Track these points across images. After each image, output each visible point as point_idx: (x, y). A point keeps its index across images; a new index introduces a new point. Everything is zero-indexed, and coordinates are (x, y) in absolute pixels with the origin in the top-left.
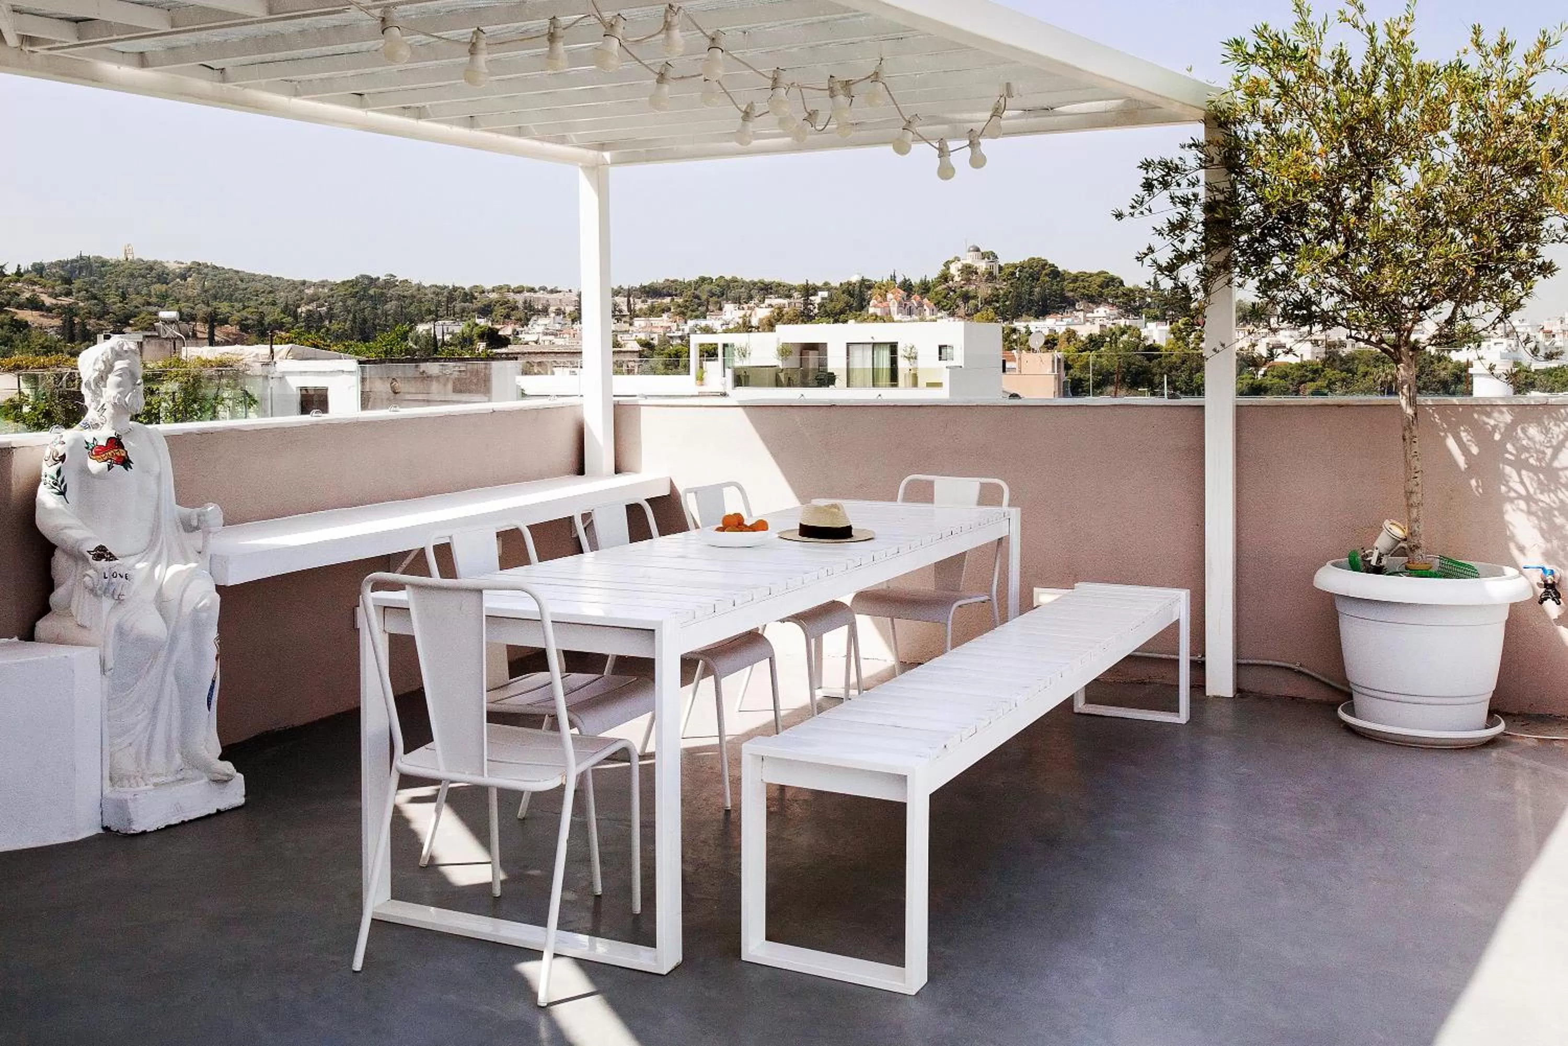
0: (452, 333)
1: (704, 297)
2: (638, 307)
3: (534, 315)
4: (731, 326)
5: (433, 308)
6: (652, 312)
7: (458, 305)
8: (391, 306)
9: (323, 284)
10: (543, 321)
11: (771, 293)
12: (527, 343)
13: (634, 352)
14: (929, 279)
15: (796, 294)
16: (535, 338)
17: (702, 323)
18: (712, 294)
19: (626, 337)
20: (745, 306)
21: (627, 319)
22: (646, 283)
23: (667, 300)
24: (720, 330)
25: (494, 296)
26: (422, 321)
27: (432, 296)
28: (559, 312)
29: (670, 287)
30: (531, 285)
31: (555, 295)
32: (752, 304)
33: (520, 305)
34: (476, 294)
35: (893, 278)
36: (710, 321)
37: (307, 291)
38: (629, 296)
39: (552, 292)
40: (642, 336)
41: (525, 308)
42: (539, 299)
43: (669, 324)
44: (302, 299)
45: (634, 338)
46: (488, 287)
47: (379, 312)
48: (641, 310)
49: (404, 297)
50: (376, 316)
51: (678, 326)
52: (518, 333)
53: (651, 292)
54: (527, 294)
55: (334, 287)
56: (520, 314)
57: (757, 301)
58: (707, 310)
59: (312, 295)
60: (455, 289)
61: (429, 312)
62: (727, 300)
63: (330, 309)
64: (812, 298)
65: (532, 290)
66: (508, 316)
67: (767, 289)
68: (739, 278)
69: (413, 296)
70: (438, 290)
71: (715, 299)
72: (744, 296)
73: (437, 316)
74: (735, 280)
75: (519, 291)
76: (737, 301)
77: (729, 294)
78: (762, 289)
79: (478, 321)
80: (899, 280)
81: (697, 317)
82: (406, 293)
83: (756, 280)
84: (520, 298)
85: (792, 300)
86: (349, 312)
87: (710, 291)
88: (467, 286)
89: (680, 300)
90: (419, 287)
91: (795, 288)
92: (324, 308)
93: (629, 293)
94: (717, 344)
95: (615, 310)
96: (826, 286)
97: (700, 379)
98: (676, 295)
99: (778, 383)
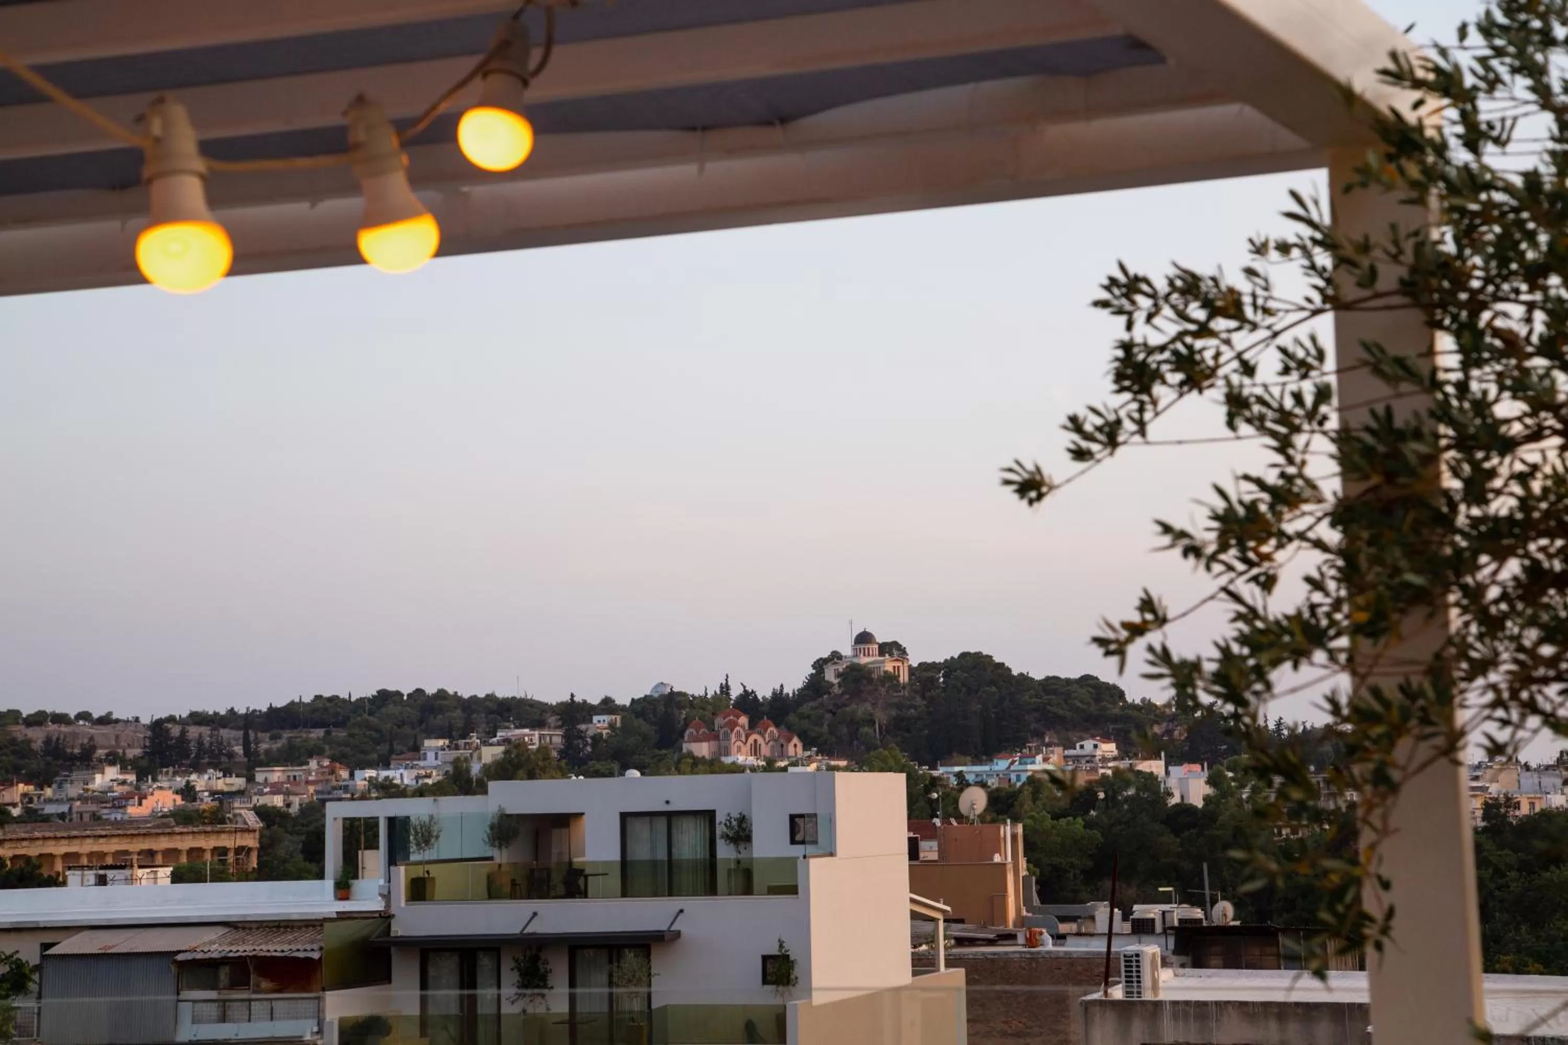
1: (386, 728)
2: (264, 746)
3: (63, 765)
4: (433, 782)
6: (290, 755)
10: (80, 777)
11: (509, 719)
12: (48, 819)
13: (249, 830)
14: (789, 690)
15: (552, 720)
16: (64, 808)
17: (382, 776)
18: (402, 724)
19: (239, 802)
20: (461, 742)
21: (244, 769)
22: (279, 703)
23: (318, 733)
24: (414, 785)
28: (112, 759)
29: (324, 710)
30: (59, 711)
31: (105, 730)
32: (473, 739)
33: (38, 745)
35: (725, 689)
36: (396, 773)
38: (246, 728)
39: (102, 722)
40: (270, 801)
41: (48, 753)
42: (74, 735)
43: (322, 777)
45: (253, 805)
48: (267, 752)
51: (337, 779)
52: (31, 800)
53: (288, 718)
54: (52, 727)
56: (38, 764)
57: (482, 733)
58: (391, 751)
62: (430, 732)
64: (580, 727)
65: (62, 719)
66: (13, 769)
68: (451, 692)
71: (405, 731)
72: (461, 724)
74: (443, 695)
75: (39, 719)
76: (448, 733)
77: (432, 723)
78: (491, 712)
80: (735, 692)
81: (373, 766)
83: (482, 695)
84: (37, 736)
85: (545, 730)
87: (398, 716)
89: (343, 735)
91: (551, 710)
93: (247, 723)
94: (378, 818)
95: (221, 753)
96: (607, 705)
97: (343, 890)
98: (336, 725)
99: (492, 892)
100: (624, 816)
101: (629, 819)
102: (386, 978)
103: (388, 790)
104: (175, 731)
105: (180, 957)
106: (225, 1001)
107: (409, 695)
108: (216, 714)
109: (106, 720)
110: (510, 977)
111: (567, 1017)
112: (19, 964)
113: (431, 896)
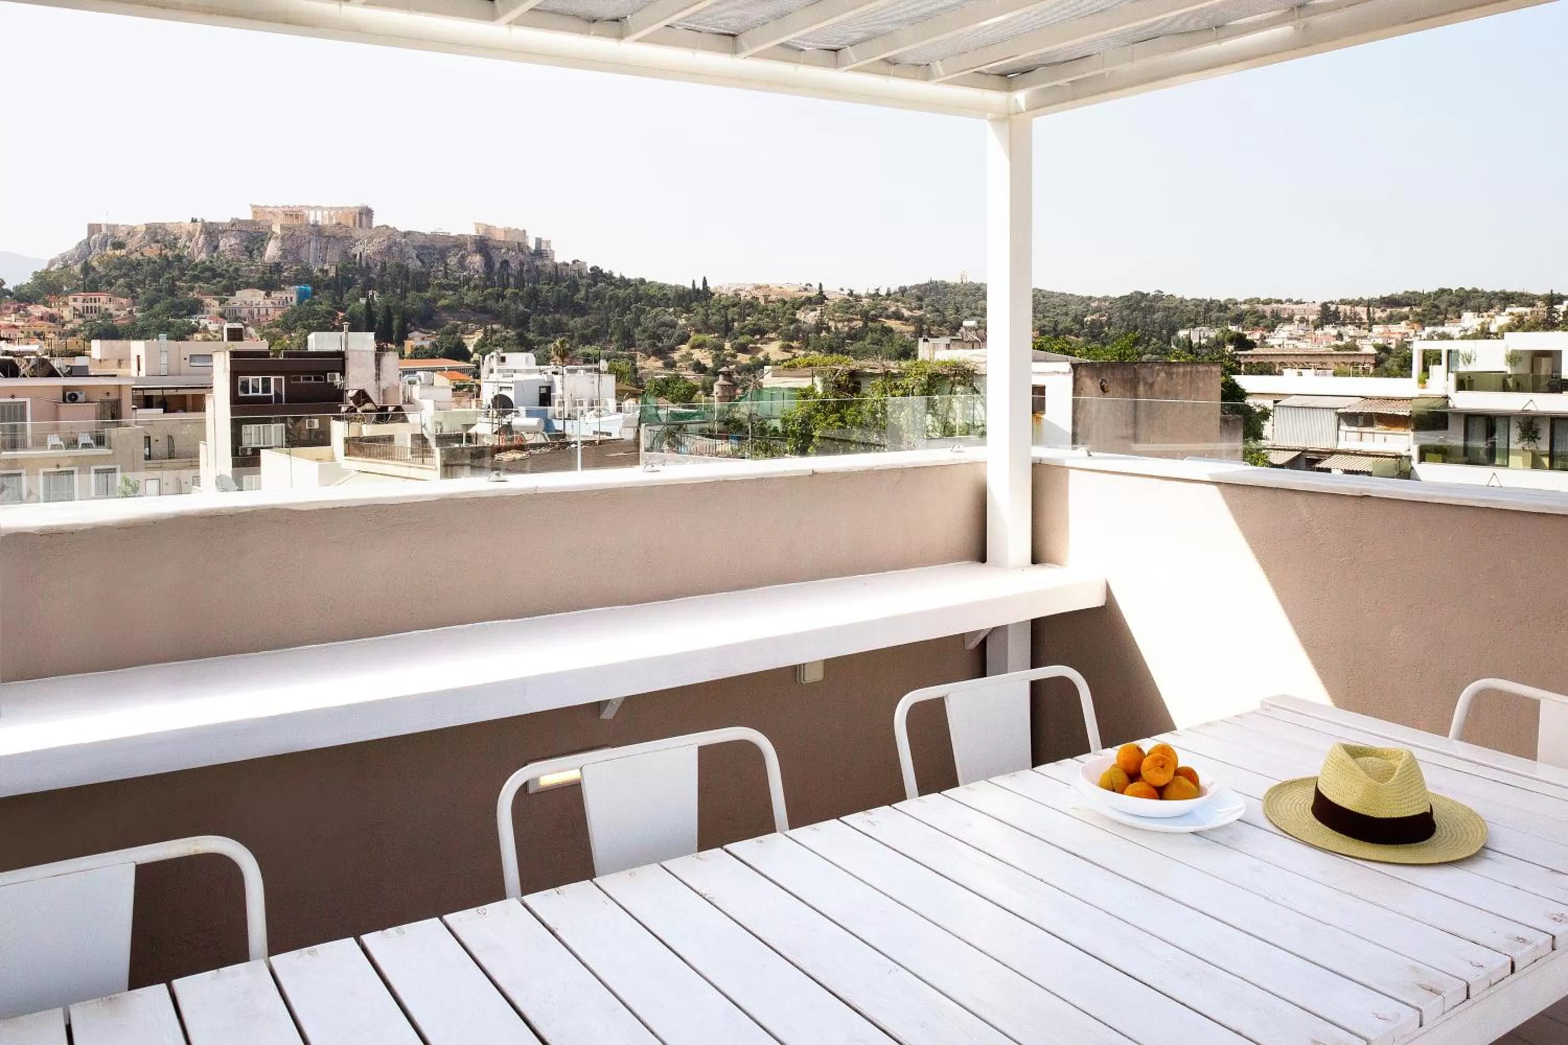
0: (1208, 338)
1: (1443, 307)
2: (1377, 316)
3: (1280, 323)
4: (1469, 333)
5: (1193, 317)
6: (1391, 320)
7: (1214, 315)
8: (1158, 316)
9: (1105, 299)
10: (1287, 328)
11: (1512, 303)
12: (1272, 347)
13: (1370, 355)
15: (1539, 303)
16: (1280, 342)
17: (1440, 329)
18: (1451, 304)
19: (1364, 341)
20: (1485, 314)
21: (1367, 326)
22: (1386, 295)
23: (1406, 309)
24: (1457, 335)
25: (1245, 307)
26: (1183, 328)
27: (1193, 307)
28: (1302, 320)
29: (1409, 298)
30: (1278, 298)
31: (1300, 306)
32: (1492, 312)
33: (1268, 314)
34: (1229, 306)
36: (1448, 328)
37: (1092, 304)
38: (1369, 307)
39: (1297, 303)
40: (1380, 341)
41: (1273, 317)
42: (1285, 309)
43: (1407, 331)
44: (1088, 311)
45: (1371, 343)
46: (1240, 299)
47: (1148, 320)
48: (1380, 318)
49: (1169, 308)
50: (1146, 324)
51: (1416, 332)
52: (1265, 338)
53: (1390, 302)
54: (1274, 305)
55: (1114, 301)
56: (1269, 322)
57: (1497, 310)
58: (1446, 318)
59: (1096, 307)
60: (1212, 301)
61: (1190, 320)
62: (1467, 309)
63: (1109, 318)
64: (1556, 307)
65: (1279, 302)
66: (1257, 324)
67: (1507, 299)
68: (1479, 289)
69: (1176, 308)
70: (1198, 303)
71: (1453, 308)
72: (1485, 305)
73: (1196, 323)
74: (1475, 291)
75: (1268, 302)
76: (1477, 310)
77: (1468, 304)
78: (1503, 299)
79: (1230, 328)
81: (1435, 325)
82: (1170, 306)
83: (1497, 290)
84: (1268, 309)
85: (1535, 309)
86: (1124, 321)
87: (1450, 301)
88: (1222, 299)
89: (1419, 310)
90: (1182, 301)
91: (1539, 298)
92: (1105, 318)
93: (1369, 304)
94: (1440, 350)
95: (1355, 318)
97: (1422, 382)
98: (1415, 305)
99: (1505, 388)
102: (1446, 427)
103: (1444, 337)
104: (1333, 308)
105: (1339, 411)
106: (1361, 433)
107: (1456, 291)
108: (1354, 300)
109: (1299, 302)
110: (1515, 433)
111: (1548, 453)
112: (1265, 409)
113: (1471, 389)
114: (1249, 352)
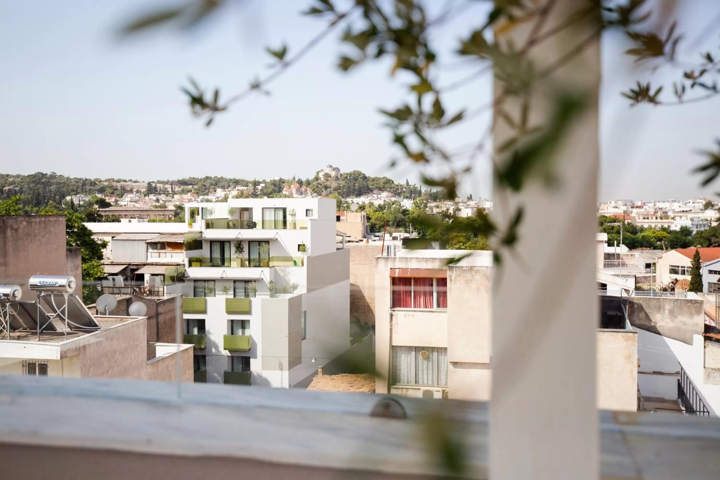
0: (84, 201)
1: (208, 186)
3: (125, 193)
4: (220, 199)
5: (75, 189)
6: (183, 192)
7: (88, 187)
8: (53, 188)
9: (18, 176)
10: (130, 196)
11: (239, 184)
12: (121, 206)
13: (172, 210)
14: (310, 179)
15: (250, 185)
16: (126, 203)
17: (206, 197)
18: (212, 185)
19: (170, 203)
20: (227, 190)
21: (171, 195)
22: (180, 179)
23: (190, 187)
24: (214, 200)
25: (106, 184)
26: (69, 195)
27: (75, 183)
28: (138, 192)
29: (192, 181)
30: (124, 179)
31: (136, 184)
32: (230, 189)
33: (119, 188)
34: (97, 182)
35: (294, 178)
36: (209, 197)
37: (9, 179)
38: (172, 185)
39: (135, 182)
40: (178, 203)
41: (121, 189)
42: (128, 185)
43: (191, 198)
44: (6, 183)
45: (173, 204)
46: (103, 179)
47: (47, 190)
48: (178, 191)
49: (60, 183)
50: (45, 192)
51: (195, 198)
52: (117, 201)
53: (183, 183)
54: (122, 183)
55: (24, 178)
56: (119, 192)
57: (232, 188)
58: (209, 191)
59: (12, 181)
60: (86, 180)
61: (73, 190)
62: (219, 187)
63: (21, 188)
64: (257, 187)
65: (125, 181)
66: (113, 193)
67: (237, 182)
68: (224, 177)
69: (65, 183)
70: (78, 180)
71: (213, 186)
72: (226, 185)
73: (77, 192)
74: (222, 178)
75: (119, 181)
76: (223, 187)
77: (219, 184)
78: (234, 182)
79: (97, 195)
80: (297, 179)
81: (204, 195)
82: (61, 182)
83: (232, 178)
84: (119, 185)
85: (248, 188)
86: (31, 190)
87: (211, 183)
88: (92, 178)
89: (196, 187)
90: (68, 179)
91: (250, 182)
92: (18, 188)
93: (172, 183)
94: (200, 207)
95: (165, 191)
96: (264, 182)
97: (190, 225)
98: (194, 185)
99: (229, 227)
100: (263, 209)
101: (264, 210)
102: (201, 248)
103: (208, 201)
104: (154, 185)
105: (147, 241)
106: (159, 253)
107: (213, 178)
108: (164, 181)
109: (136, 182)
110: (233, 249)
111: (248, 259)
113: (213, 228)
114: (107, 209)
